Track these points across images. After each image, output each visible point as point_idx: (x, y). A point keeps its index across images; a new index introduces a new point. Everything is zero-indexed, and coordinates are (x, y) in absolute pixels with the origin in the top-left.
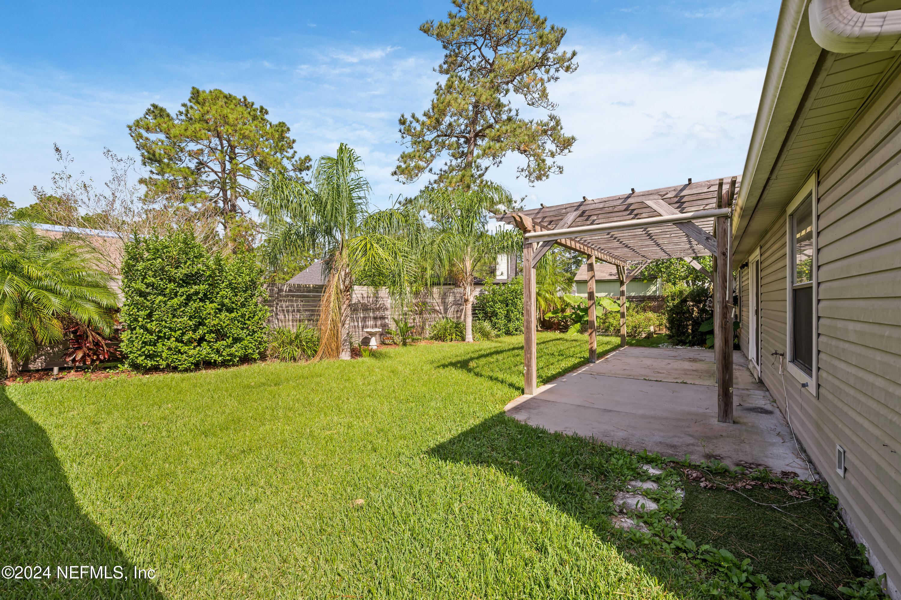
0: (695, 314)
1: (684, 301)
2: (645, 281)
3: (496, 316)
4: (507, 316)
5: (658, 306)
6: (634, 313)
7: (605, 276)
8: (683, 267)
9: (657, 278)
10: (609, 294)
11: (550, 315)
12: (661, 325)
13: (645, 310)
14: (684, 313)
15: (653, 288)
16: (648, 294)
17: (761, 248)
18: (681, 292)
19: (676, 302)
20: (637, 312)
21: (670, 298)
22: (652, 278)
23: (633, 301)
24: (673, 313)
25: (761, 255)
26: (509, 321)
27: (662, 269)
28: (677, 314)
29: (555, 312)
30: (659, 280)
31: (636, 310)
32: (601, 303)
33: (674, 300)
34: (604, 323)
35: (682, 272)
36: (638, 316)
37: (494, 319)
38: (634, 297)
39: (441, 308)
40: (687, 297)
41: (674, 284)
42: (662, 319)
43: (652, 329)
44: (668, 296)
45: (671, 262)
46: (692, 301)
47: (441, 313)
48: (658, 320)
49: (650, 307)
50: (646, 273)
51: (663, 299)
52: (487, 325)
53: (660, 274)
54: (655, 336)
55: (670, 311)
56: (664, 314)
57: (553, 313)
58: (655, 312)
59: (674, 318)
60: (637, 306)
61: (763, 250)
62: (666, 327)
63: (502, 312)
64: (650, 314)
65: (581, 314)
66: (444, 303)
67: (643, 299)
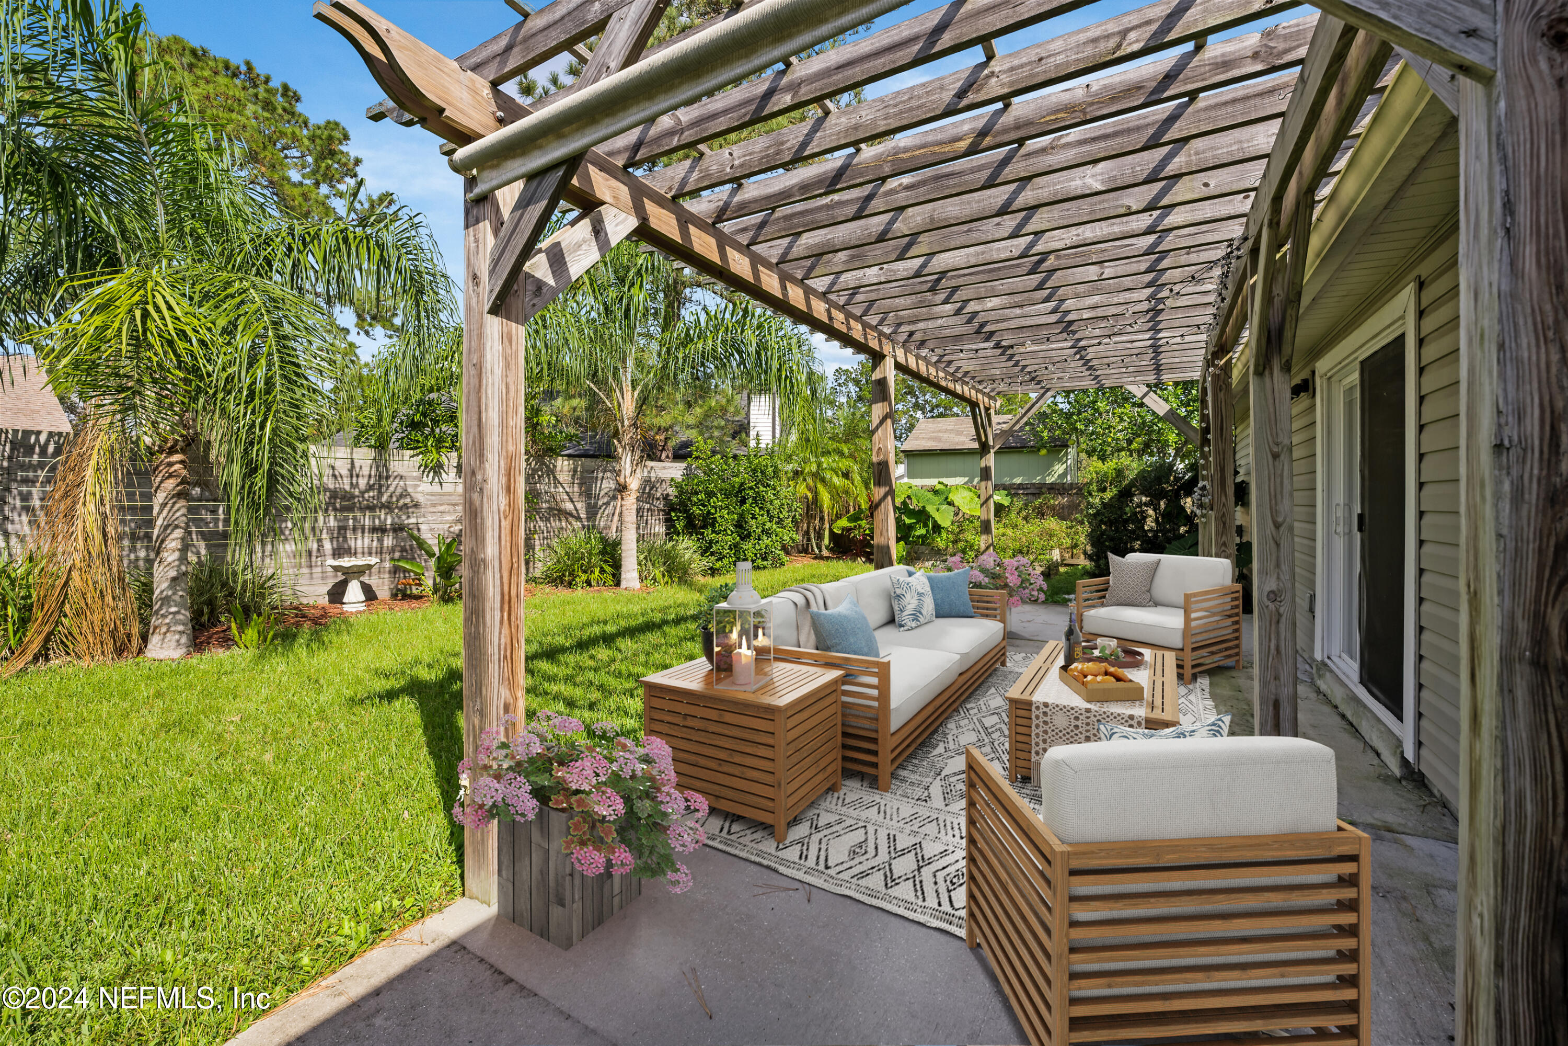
0: (1150, 524)
1: (1125, 494)
2: (1043, 452)
3: (713, 525)
4: (740, 525)
5: (1069, 506)
6: (1020, 522)
7: (964, 443)
8: (1122, 420)
9: (1067, 446)
10: (971, 481)
11: (844, 523)
12: (1075, 546)
13: (1041, 514)
14: (1126, 521)
15: (1059, 469)
16: (1050, 480)
17: (1421, 285)
18: (1119, 473)
19: (1108, 495)
20: (1025, 518)
21: (1094, 487)
22: (1058, 447)
23: (1016, 494)
24: (1102, 522)
25: (1421, 314)
26: (745, 537)
27: (1079, 425)
28: (1110, 523)
29: (855, 518)
30: (1072, 451)
31: (1024, 513)
32: (952, 497)
33: (1104, 490)
34: (955, 542)
35: (1121, 431)
36: (1028, 528)
37: (708, 534)
38: (1020, 486)
39: (579, 505)
40: (1132, 484)
41: (1103, 458)
42: (1076, 533)
43: (1056, 555)
44: (1090, 483)
45: (1097, 410)
46: (1143, 493)
47: (578, 518)
48: (1068, 535)
49: (1053, 508)
50: (1045, 434)
51: (1080, 490)
52: (687, 547)
53: (1074, 437)
54: (1062, 570)
55: (1095, 515)
56: (1082, 523)
57: (850, 520)
58: (1063, 518)
59: (1103, 533)
60: (1026, 505)
61: (1429, 295)
62: (1085, 553)
63: (726, 518)
64: (1052, 523)
65: (908, 521)
66: (587, 493)
67: (1039, 490)
